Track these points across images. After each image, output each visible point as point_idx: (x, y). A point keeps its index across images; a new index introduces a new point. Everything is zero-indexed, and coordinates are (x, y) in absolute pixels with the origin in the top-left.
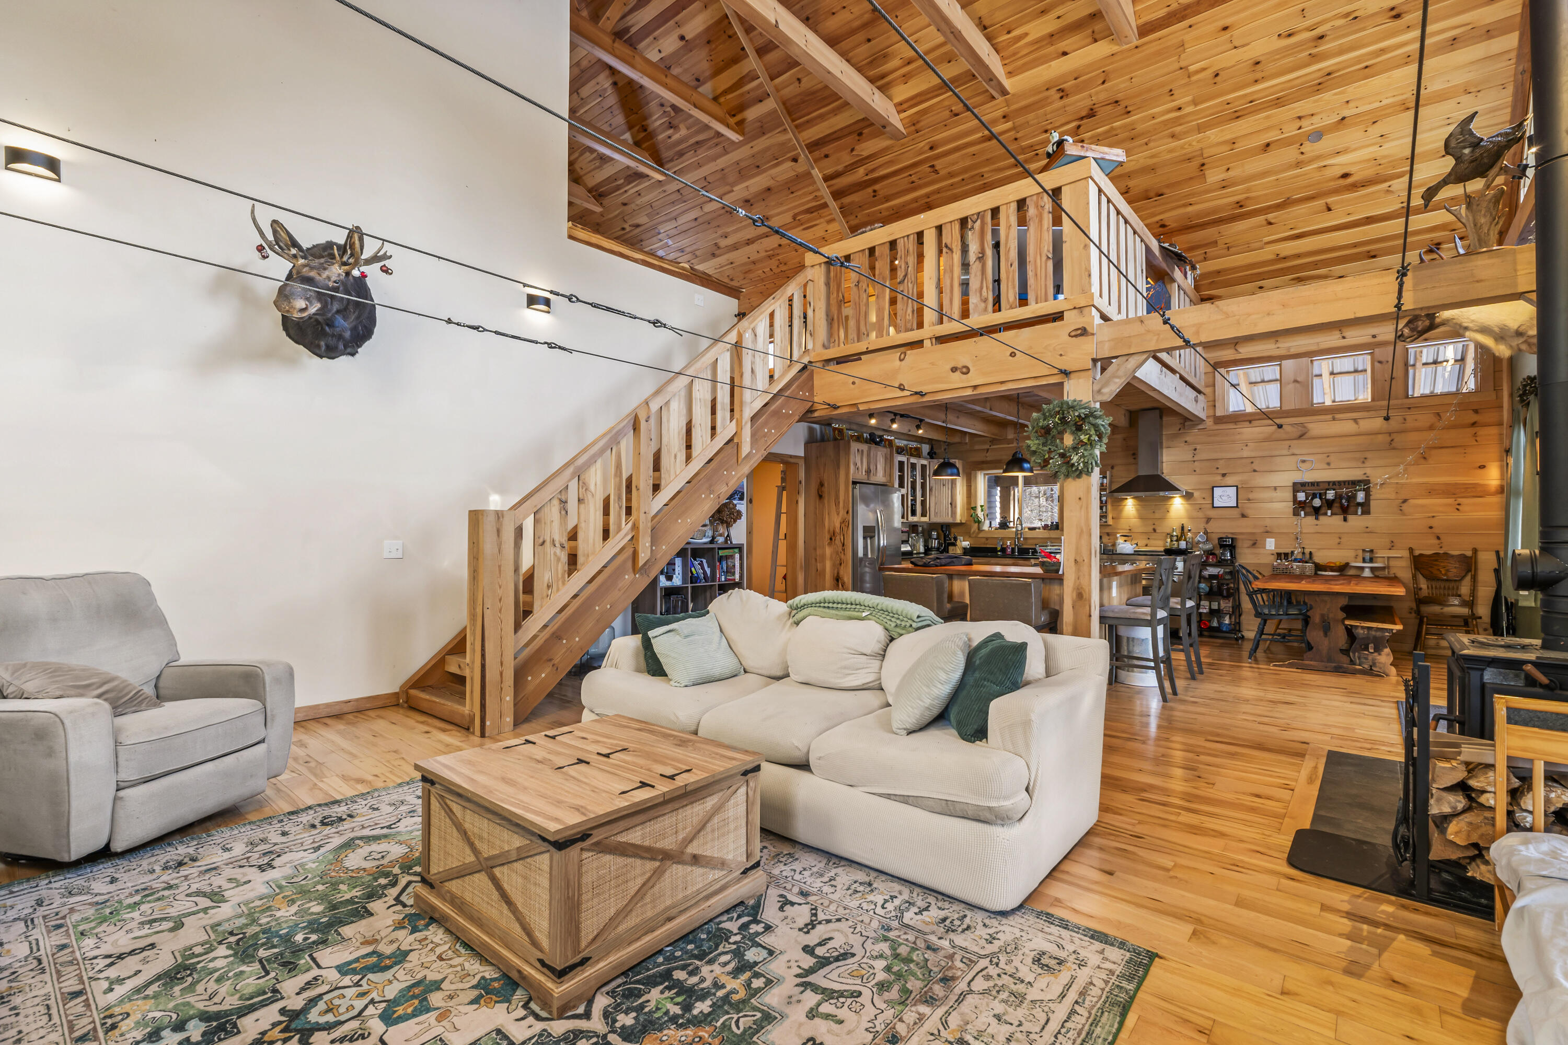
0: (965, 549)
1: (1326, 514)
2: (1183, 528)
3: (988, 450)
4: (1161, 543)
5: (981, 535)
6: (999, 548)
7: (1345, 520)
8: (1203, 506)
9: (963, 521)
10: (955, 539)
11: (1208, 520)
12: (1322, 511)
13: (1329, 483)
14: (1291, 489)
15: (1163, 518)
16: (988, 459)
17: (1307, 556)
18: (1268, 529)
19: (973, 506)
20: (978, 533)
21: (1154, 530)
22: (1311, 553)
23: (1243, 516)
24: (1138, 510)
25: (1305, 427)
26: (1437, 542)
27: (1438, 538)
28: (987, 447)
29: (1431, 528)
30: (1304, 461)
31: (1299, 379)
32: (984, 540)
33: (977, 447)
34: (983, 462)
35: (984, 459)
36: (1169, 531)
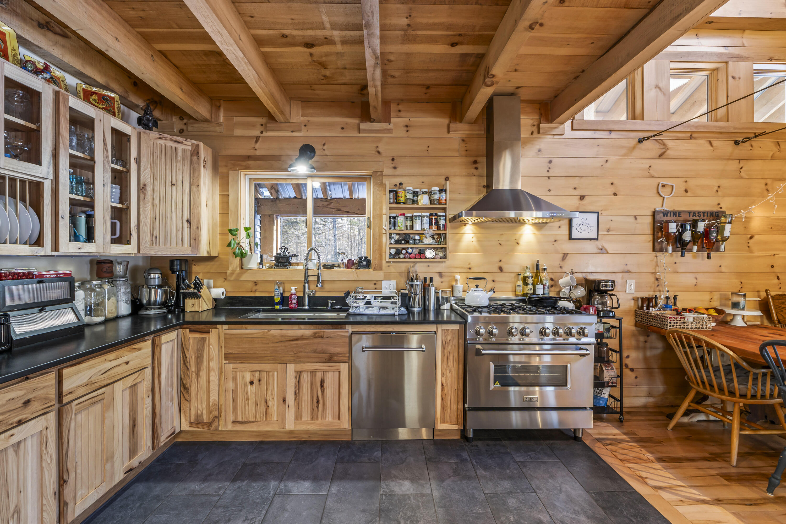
0: (215, 300)
1: (691, 250)
2: (538, 266)
3: (257, 139)
4: (510, 286)
5: (245, 277)
6: (277, 299)
7: (709, 257)
8: (558, 238)
9: (213, 254)
10: (198, 286)
11: (565, 256)
12: (689, 246)
13: (690, 212)
14: (649, 220)
15: (511, 252)
16: (258, 153)
17: (671, 302)
18: (629, 268)
19: (231, 227)
20: (240, 274)
21: (501, 269)
22: (675, 298)
23: (603, 251)
24: (479, 241)
25: (664, 144)
26: (776, 281)
27: (778, 278)
28: (257, 133)
29: (772, 266)
30: (663, 186)
31: (661, 85)
32: (250, 285)
33: (238, 132)
34: (249, 158)
35: (251, 153)
36: (518, 270)
